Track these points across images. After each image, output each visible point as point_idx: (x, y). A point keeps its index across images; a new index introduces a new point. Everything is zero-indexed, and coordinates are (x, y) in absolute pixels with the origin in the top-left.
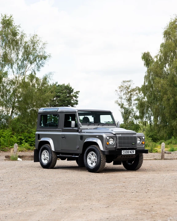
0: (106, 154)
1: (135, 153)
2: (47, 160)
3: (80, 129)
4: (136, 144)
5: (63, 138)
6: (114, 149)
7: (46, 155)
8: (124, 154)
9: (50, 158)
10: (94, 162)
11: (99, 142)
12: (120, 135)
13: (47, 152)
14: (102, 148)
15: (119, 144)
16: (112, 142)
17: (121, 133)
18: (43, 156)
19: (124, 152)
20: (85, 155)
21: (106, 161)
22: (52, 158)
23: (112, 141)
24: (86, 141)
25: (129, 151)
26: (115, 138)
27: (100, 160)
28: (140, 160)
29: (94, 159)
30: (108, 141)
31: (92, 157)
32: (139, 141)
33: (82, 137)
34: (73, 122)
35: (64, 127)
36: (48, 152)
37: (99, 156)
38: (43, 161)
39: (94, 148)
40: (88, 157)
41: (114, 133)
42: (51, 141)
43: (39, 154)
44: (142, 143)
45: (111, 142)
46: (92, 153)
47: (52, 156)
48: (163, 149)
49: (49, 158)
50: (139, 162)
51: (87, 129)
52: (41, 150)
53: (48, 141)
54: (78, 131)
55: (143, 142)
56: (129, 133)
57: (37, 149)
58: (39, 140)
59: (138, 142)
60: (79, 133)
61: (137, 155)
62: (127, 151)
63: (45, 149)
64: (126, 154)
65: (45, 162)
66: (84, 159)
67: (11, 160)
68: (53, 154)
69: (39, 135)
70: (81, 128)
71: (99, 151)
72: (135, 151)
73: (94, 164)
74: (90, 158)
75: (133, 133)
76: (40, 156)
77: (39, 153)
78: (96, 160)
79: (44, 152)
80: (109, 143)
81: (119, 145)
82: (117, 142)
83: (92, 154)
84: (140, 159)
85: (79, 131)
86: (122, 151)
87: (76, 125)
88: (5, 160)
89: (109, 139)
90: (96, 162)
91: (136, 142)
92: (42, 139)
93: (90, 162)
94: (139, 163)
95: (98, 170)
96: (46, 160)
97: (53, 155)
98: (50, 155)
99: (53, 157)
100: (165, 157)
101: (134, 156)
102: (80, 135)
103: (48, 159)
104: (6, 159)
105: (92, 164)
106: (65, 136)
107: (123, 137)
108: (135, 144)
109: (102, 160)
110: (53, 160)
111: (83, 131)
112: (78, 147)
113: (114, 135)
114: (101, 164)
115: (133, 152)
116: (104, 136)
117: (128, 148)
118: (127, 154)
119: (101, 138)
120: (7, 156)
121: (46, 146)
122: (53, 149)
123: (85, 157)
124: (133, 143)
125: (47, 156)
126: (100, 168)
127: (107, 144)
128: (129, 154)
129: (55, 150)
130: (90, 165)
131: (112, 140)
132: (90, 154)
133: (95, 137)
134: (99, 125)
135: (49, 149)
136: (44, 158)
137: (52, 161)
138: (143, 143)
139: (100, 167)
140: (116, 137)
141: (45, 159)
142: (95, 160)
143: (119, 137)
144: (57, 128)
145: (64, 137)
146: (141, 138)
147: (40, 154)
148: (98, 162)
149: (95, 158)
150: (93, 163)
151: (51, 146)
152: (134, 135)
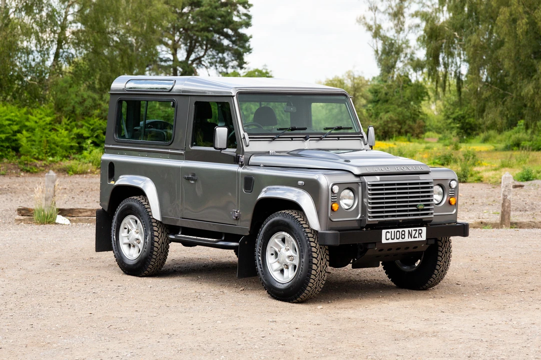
0: (330, 242)
1: (424, 237)
2: (136, 249)
3: (243, 153)
4: (429, 205)
5: (188, 179)
6: (356, 225)
7: (133, 232)
8: (390, 241)
9: (145, 242)
10: (287, 268)
11: (306, 202)
12: (378, 178)
13: (136, 221)
14: (314, 222)
15: (373, 208)
16: (350, 202)
17: (378, 171)
18: (123, 234)
19: (389, 236)
20: (259, 241)
21: (328, 263)
22: (152, 244)
23: (349, 198)
24: (262, 195)
25: (406, 230)
26: (360, 188)
27: (310, 262)
28: (440, 258)
29: (289, 257)
30: (336, 198)
31: (283, 250)
32: (439, 194)
33: (250, 182)
34: (221, 132)
35: (192, 145)
36: (139, 221)
37: (306, 250)
38: (125, 249)
39: (287, 220)
40: (268, 248)
41: (357, 171)
42: (150, 188)
43: (111, 226)
44: (449, 201)
45: (347, 201)
46: (282, 237)
47: (153, 237)
48: (506, 193)
49: (142, 241)
50: (439, 263)
51: (267, 153)
52: (117, 213)
53: (141, 186)
54: (235, 160)
55: (453, 200)
56: (406, 170)
57: (106, 210)
58: (112, 183)
59: (437, 198)
60: (241, 166)
61: (433, 242)
62: (401, 230)
63: (129, 211)
64: (395, 241)
65: (132, 255)
66: (257, 254)
67: (37, 223)
68: (155, 229)
69: (112, 165)
70: (246, 149)
71: (307, 230)
72: (424, 229)
73: (290, 275)
74: (276, 254)
75: (418, 169)
76: (113, 233)
77: (111, 222)
78: (296, 262)
79: (129, 221)
80: (340, 207)
81: (373, 212)
82: (365, 200)
83: (283, 240)
84: (440, 254)
85: (242, 159)
86: (384, 231)
87: (232, 140)
88: (17, 220)
89: (340, 192)
90: (295, 266)
91: (428, 200)
92: (124, 180)
93: (277, 266)
94: (438, 267)
95: (301, 294)
96: (134, 246)
97: (156, 234)
98: (146, 231)
99: (156, 239)
100: (513, 219)
101: (424, 248)
102: (243, 174)
103: (141, 246)
104: (22, 218)
105: (282, 271)
106: (194, 175)
107: (386, 185)
108: (426, 205)
109: (315, 261)
110: (155, 249)
111: (253, 160)
112: (237, 212)
113: (356, 180)
114: (312, 277)
115: (420, 234)
116: (324, 181)
117: (403, 220)
118: (401, 240)
119: (312, 187)
120: (24, 209)
121: (133, 201)
122: (156, 215)
123: (258, 248)
124: (421, 205)
125: (138, 236)
126: (308, 288)
127: (332, 210)
128: (407, 239)
129: (162, 218)
130: (276, 276)
131: (351, 194)
132: (275, 240)
133: (292, 182)
134: (306, 139)
135: (143, 214)
136: (126, 241)
137: (152, 252)
138: (453, 203)
139: (310, 285)
140: (364, 184)
141: (130, 245)
142: (292, 260)
143: (373, 185)
144: (168, 146)
145: (192, 176)
146: (446, 185)
147: (113, 229)
148: (304, 267)
149: (291, 253)
150: (285, 270)
151: (148, 204)
152: (423, 178)
